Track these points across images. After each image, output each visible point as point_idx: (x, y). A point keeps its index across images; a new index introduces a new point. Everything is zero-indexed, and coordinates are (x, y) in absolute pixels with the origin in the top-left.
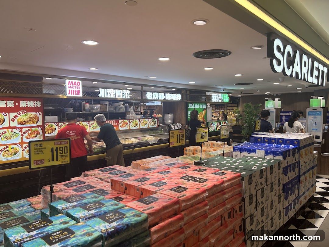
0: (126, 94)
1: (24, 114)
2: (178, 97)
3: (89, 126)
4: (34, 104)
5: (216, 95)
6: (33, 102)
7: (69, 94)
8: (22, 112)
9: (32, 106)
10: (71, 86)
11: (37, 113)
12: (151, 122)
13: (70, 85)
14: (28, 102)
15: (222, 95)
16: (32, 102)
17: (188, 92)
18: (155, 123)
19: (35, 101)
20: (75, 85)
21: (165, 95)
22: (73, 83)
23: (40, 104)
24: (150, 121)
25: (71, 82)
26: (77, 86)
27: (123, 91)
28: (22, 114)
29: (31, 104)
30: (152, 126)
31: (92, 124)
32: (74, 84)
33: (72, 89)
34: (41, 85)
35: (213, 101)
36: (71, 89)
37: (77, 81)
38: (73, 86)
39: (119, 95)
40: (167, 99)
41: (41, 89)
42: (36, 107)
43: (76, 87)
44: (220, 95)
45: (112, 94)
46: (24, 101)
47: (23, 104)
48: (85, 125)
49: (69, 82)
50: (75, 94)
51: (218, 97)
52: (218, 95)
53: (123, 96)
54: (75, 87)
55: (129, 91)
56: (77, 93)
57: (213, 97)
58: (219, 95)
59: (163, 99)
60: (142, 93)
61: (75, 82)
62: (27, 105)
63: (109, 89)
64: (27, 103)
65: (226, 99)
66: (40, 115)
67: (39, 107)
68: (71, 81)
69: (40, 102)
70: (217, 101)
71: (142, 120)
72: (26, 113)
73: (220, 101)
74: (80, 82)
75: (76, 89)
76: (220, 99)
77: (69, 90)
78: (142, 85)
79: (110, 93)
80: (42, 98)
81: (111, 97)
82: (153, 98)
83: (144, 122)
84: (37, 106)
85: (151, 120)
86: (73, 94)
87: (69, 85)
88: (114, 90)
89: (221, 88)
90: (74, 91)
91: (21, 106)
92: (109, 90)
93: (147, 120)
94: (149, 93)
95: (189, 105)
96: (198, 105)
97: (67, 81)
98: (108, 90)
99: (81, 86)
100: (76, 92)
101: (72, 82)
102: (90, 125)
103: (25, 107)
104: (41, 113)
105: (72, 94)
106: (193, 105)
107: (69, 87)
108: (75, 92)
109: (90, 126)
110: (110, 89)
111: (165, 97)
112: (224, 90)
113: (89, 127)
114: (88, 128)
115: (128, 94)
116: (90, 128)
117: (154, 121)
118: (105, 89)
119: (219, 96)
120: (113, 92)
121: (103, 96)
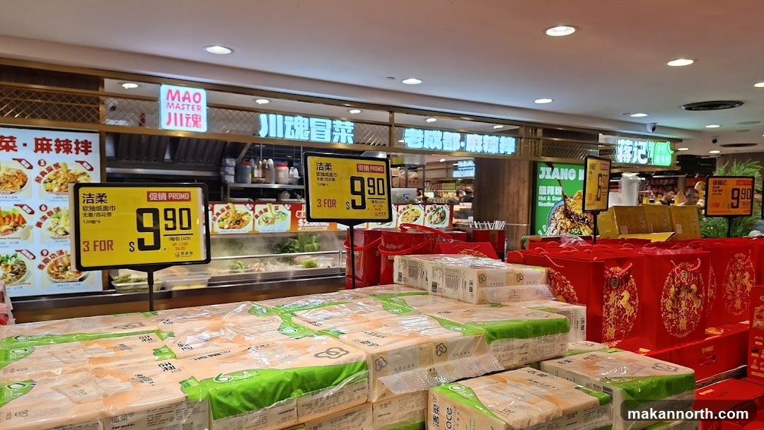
0: (343, 130)
2: (507, 146)
3: (252, 217)
5: (629, 142)
7: (169, 123)
10: (176, 101)
12: (431, 213)
13: (173, 99)
15: (652, 144)
17: (540, 132)
18: (443, 218)
20: (187, 101)
21: (463, 139)
22: (182, 95)
24: (428, 211)
25: (174, 92)
26: (193, 103)
27: (334, 122)
30: (435, 223)
31: (261, 212)
32: (184, 99)
33: (178, 112)
35: (621, 161)
36: (173, 111)
37: (192, 91)
38: (181, 103)
39: (321, 133)
40: (468, 149)
43: (190, 107)
44: (643, 144)
45: (299, 129)
48: (242, 213)
49: (170, 91)
50: (187, 126)
51: (635, 149)
52: (636, 144)
53: (332, 137)
54: (186, 107)
55: (353, 124)
56: (192, 123)
57: (620, 150)
58: (641, 143)
59: (458, 148)
60: (394, 129)
61: (187, 93)
63: (293, 114)
65: (662, 156)
68: (174, 88)
70: (634, 162)
71: (405, 206)
73: (644, 161)
74: (203, 92)
75: (191, 112)
76: (643, 157)
77: (170, 114)
78: (392, 109)
79: (293, 128)
81: (297, 138)
82: (426, 146)
83: (412, 213)
85: (431, 209)
86: (181, 125)
87: (168, 99)
88: (306, 119)
89: (645, 125)
90: (184, 116)
92: (291, 118)
93: (419, 209)
94: (412, 130)
95: (542, 169)
96: (573, 171)
97: (164, 89)
98: (287, 118)
99: (203, 104)
100: (190, 120)
101: (178, 92)
102: (257, 213)
105: (176, 124)
106: (556, 169)
107: (169, 105)
108: (188, 118)
109: (257, 217)
110: (294, 116)
111: (463, 144)
112: (654, 129)
113: (254, 220)
114: (251, 222)
115: (349, 131)
116: (257, 221)
117: (440, 211)
118: (278, 116)
119: (639, 147)
120: (301, 126)
121: (272, 135)
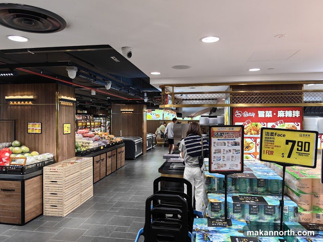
1: (281, 124)
4: (293, 113)
6: (292, 111)
8: (279, 122)
9: (290, 116)
11: (296, 123)
14: (287, 111)
16: (290, 112)
19: (294, 111)
23: (299, 113)
28: (279, 125)
29: (289, 114)
34: (301, 93)
41: (300, 97)
42: (294, 116)
46: (282, 111)
47: (281, 114)
62: (285, 114)
64: (285, 113)
66: (298, 125)
67: (297, 116)
69: (299, 112)
72: (283, 124)
80: (301, 107)
84: (296, 115)
91: (278, 116)
103: (283, 117)
104: (299, 124)
